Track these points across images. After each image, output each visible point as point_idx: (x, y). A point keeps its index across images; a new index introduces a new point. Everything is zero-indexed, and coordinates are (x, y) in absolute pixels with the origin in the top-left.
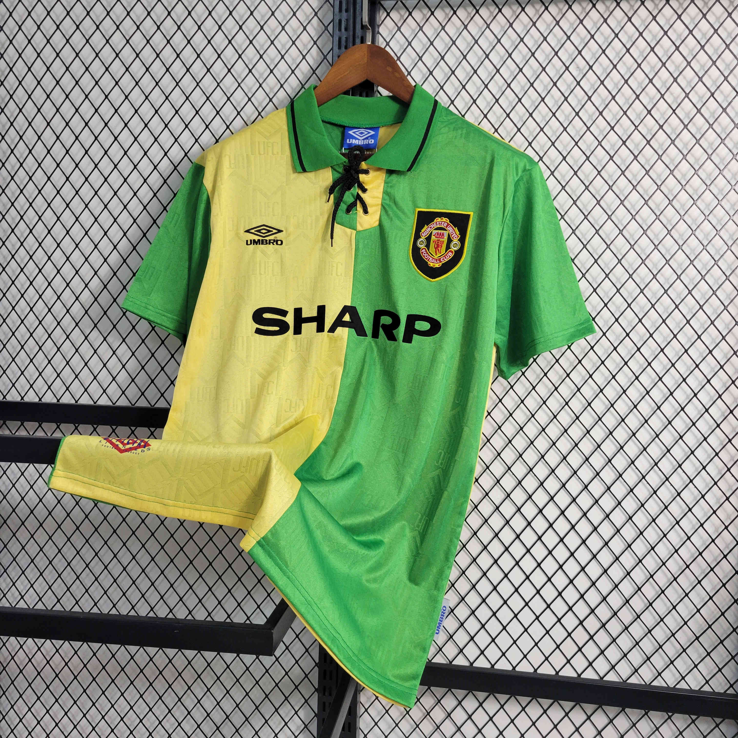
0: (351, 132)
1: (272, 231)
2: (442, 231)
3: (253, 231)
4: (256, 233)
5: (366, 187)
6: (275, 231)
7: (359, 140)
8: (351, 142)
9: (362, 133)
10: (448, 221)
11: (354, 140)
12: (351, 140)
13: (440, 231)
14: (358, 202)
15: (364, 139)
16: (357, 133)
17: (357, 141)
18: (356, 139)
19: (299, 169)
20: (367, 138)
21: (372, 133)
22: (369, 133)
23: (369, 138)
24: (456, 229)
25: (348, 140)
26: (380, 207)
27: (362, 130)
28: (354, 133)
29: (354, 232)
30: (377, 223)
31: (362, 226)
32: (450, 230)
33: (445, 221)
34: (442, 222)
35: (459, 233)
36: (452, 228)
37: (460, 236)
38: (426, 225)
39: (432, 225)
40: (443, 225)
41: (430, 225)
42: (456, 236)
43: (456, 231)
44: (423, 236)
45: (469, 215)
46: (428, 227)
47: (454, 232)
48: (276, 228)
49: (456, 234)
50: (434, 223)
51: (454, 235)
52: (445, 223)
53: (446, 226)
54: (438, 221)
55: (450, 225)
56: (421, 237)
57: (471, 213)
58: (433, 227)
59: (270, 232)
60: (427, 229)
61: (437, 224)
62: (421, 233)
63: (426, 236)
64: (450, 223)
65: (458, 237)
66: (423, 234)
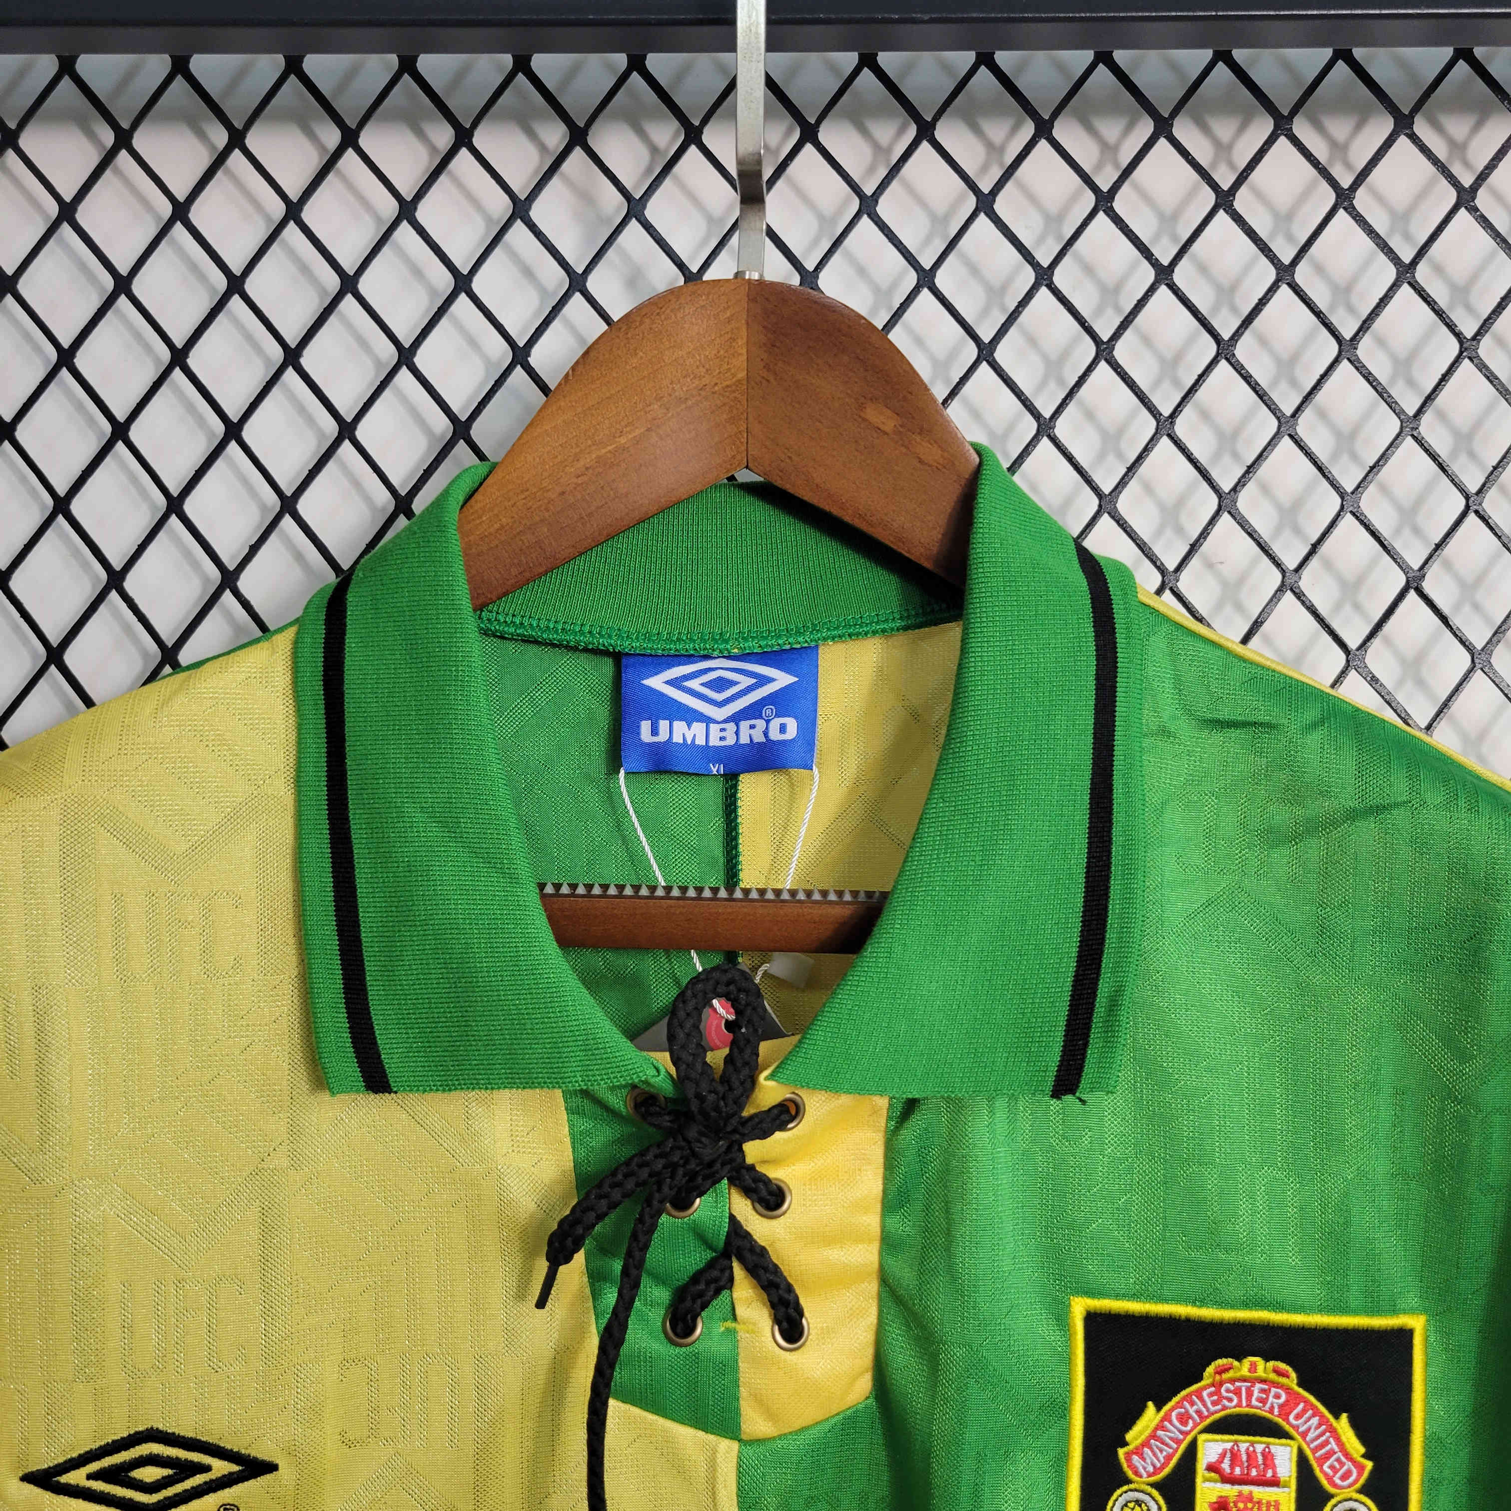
0: (657, 682)
1: (207, 1469)
2: (1260, 1444)
3: (77, 1477)
4: (99, 1486)
5: (773, 1173)
6: (220, 1467)
7: (708, 720)
8: (663, 737)
9: (720, 684)
10: (1292, 1380)
11: (680, 727)
12: (664, 725)
13: (1244, 1443)
14: (738, 1271)
15: (736, 718)
16: (694, 684)
17: (698, 728)
18: (691, 716)
19: (351, 1069)
20: (752, 712)
21: (782, 679)
22: (763, 680)
23: (768, 710)
24: (1343, 1425)
25: (645, 726)
26: (872, 1287)
27: (720, 667)
28: (674, 683)
29: (727, 1449)
30: (864, 1385)
31: (771, 1415)
32: (1309, 1429)
33: (1273, 1376)
34: (1254, 1381)
35: (1362, 1450)
36: (1315, 1421)
37: (1369, 1465)
38: (1150, 1404)
39: (1192, 1404)
40: (1263, 1401)
41: (1179, 1405)
42: (1348, 1465)
43: (1344, 1439)
44: (1137, 1473)
45: (1404, 1336)
46: (1167, 1417)
47: (1333, 1445)
48: (229, 1447)
49: (1347, 1455)
50: (1205, 1388)
51: (1338, 1460)
52: (1273, 1390)
53: (1281, 1407)
54: (1225, 1376)
55: (1306, 1401)
56: (1129, 1481)
57: (1417, 1323)
58: (1198, 1412)
59: (193, 1475)
60: (1163, 1428)
61: (1221, 1398)
62: (1121, 1452)
63: (1157, 1471)
64: (1301, 1391)
65: (1360, 1474)
66: (1135, 1458)
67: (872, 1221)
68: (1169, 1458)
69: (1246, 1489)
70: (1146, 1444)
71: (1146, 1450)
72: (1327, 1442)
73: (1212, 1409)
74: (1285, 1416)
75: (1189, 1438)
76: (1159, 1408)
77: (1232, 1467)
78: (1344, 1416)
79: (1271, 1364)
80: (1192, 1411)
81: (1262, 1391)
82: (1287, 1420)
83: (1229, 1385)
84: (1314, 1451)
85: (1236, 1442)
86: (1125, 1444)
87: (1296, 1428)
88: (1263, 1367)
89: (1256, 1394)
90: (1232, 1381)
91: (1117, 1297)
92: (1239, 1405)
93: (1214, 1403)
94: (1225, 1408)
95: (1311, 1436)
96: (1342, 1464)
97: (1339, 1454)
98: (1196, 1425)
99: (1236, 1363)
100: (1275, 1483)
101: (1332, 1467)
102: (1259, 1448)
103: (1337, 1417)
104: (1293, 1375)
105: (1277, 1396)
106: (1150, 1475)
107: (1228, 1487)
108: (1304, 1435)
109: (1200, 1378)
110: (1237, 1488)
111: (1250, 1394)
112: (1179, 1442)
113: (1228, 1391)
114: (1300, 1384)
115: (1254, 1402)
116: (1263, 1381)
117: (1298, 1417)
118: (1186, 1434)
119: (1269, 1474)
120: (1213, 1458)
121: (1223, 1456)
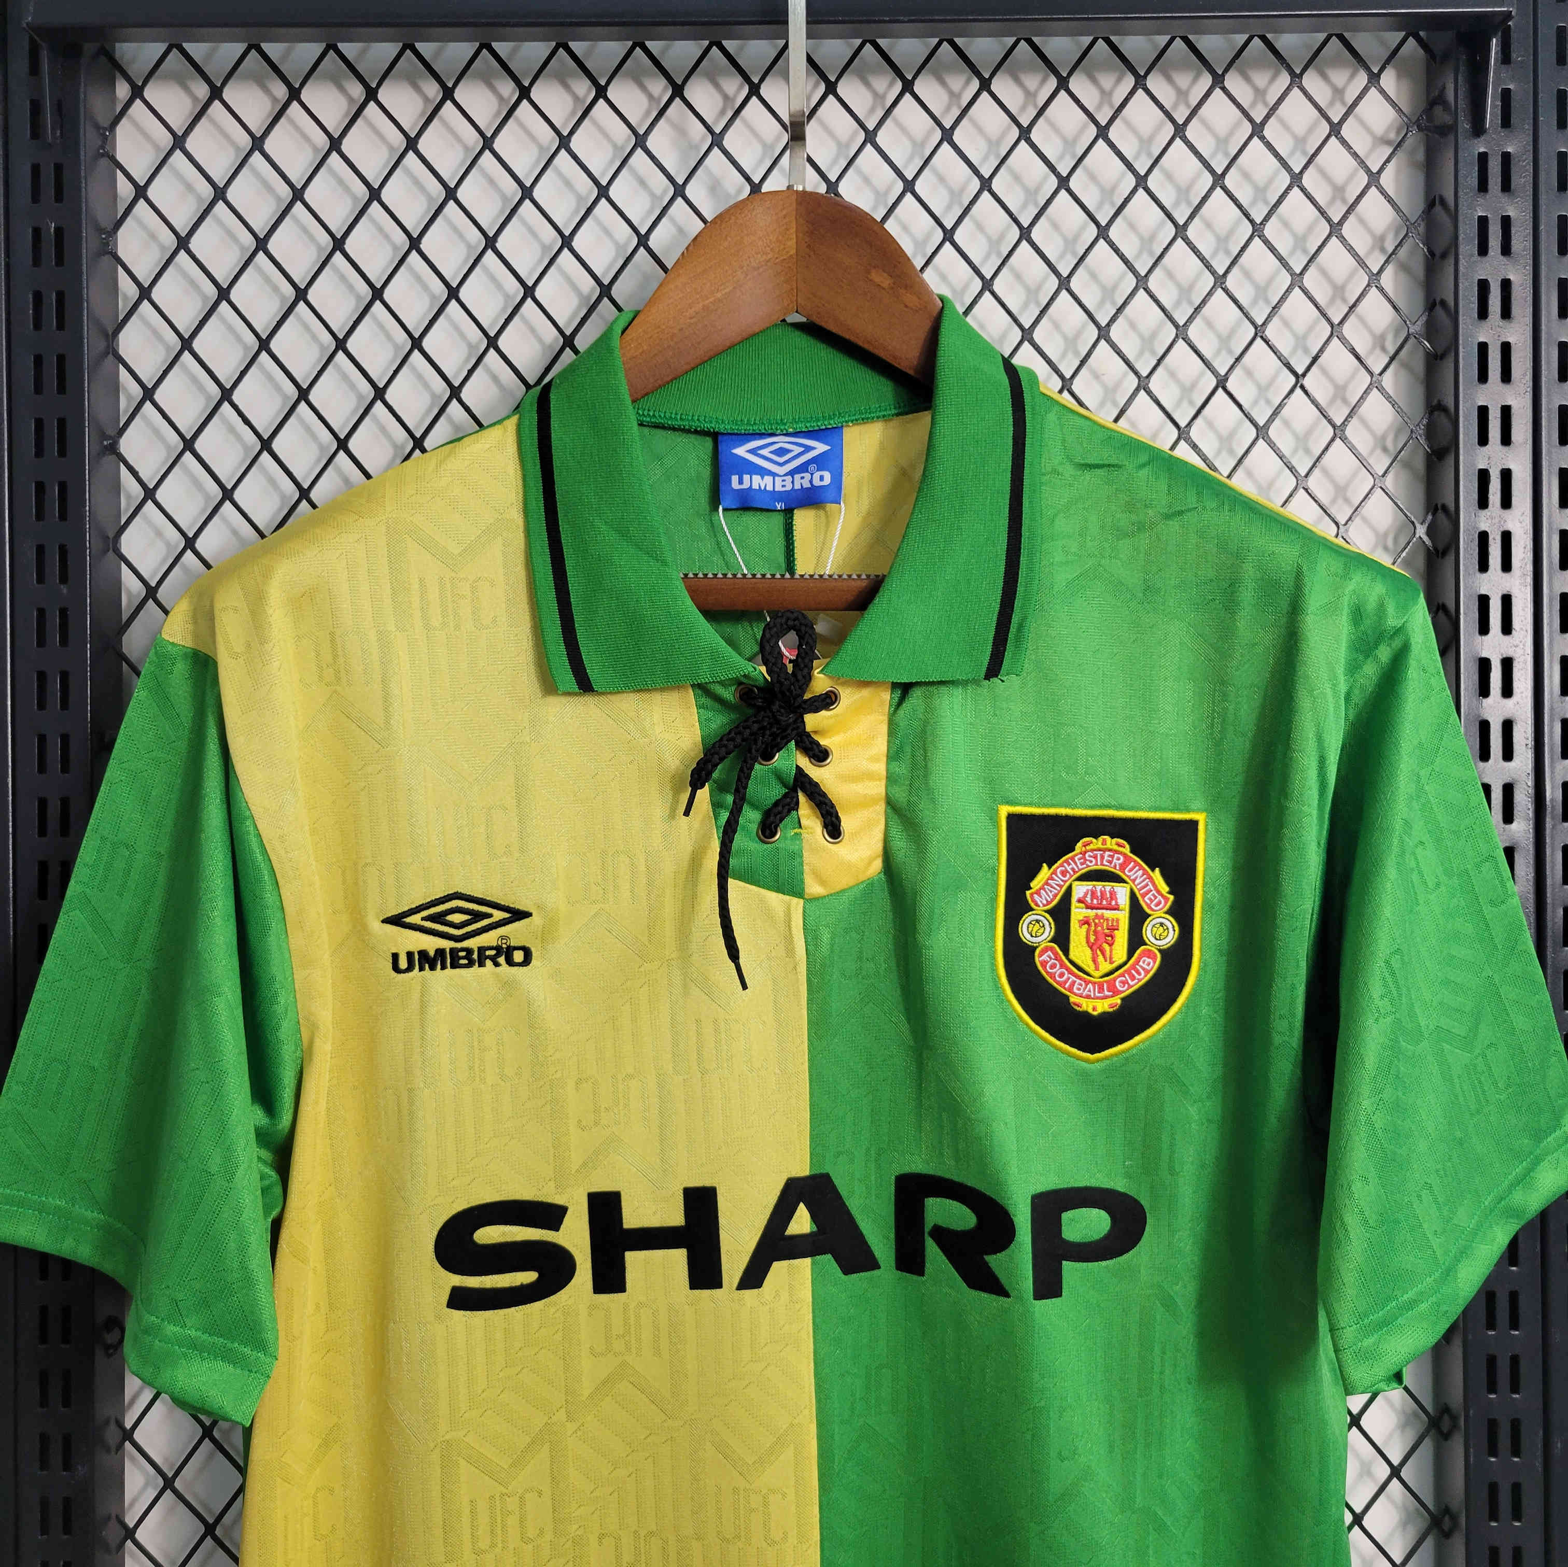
0: (741, 451)
1: (490, 916)
2: (1108, 886)
3: (415, 919)
4: (428, 924)
5: (822, 740)
6: (498, 915)
7: (774, 475)
8: (746, 485)
9: (781, 452)
10: (1127, 849)
11: (757, 479)
12: (746, 478)
13: (1099, 886)
14: (802, 798)
15: (792, 473)
16: (764, 452)
17: (768, 479)
18: (763, 472)
19: (569, 678)
20: (802, 468)
21: (820, 448)
22: (808, 449)
23: (812, 467)
24: (1156, 875)
25: (735, 479)
26: (881, 807)
27: (782, 442)
28: (753, 451)
29: (797, 904)
30: (878, 864)
31: (822, 882)
32: (1136, 878)
33: (1116, 847)
34: (1104, 850)
35: (1167, 889)
36: (1140, 872)
37: (1171, 897)
38: (1045, 865)
39: (1069, 864)
40: (1110, 862)
41: (1062, 865)
42: (1159, 897)
43: (1157, 882)
44: (1037, 905)
45: (1194, 824)
46: (1055, 873)
47: (1151, 886)
48: (503, 903)
49: (1159, 892)
50: (1076, 855)
51: (1153, 895)
52: (1116, 856)
53: (1121, 865)
54: (1088, 848)
55: (1135, 861)
56: (1032, 910)
57: (1201, 817)
58: (1073, 869)
59: (482, 919)
60: (1052, 879)
61: (1086, 860)
62: (1028, 893)
63: (1048, 903)
64: (1131, 855)
65: (1166, 903)
66: (1036, 896)
67: (880, 767)
68: (1055, 896)
69: (1100, 912)
70: (1042, 888)
71: (1042, 891)
72: (1147, 885)
73: (1080, 867)
74: (1123, 871)
75: (1067, 884)
76: (1050, 867)
77: (1092, 900)
78: (1157, 870)
79: (1115, 840)
80: (1069, 869)
81: (1110, 856)
82: (1124, 873)
83: (1091, 854)
84: (1140, 890)
85: (1094, 886)
86: (1030, 888)
87: (1128, 876)
88: (1111, 843)
89: (1106, 858)
90: (1092, 851)
91: (1025, 805)
92: (1096, 864)
93: (1082, 864)
94: (1088, 866)
95: (1137, 882)
96: (1156, 897)
97: (1154, 892)
98: (1071, 876)
99: (1094, 840)
100: (1116, 908)
101: (1150, 899)
102: (1108, 889)
103: (1153, 870)
104: (1128, 846)
105: (1118, 859)
106: (1044, 906)
107: (1089, 911)
108: (1134, 881)
109: (1073, 850)
110: (1095, 911)
111: (1102, 857)
112: (1061, 887)
113: (1090, 856)
114: (1132, 851)
115: (1105, 863)
116: (1110, 850)
117: (1130, 871)
118: (1065, 882)
119: (1113, 903)
120: (1081, 895)
121: (1086, 894)
